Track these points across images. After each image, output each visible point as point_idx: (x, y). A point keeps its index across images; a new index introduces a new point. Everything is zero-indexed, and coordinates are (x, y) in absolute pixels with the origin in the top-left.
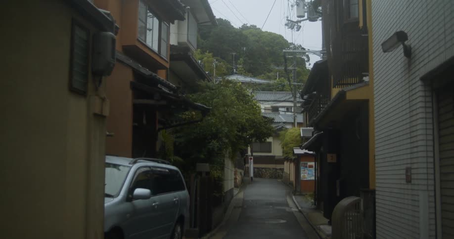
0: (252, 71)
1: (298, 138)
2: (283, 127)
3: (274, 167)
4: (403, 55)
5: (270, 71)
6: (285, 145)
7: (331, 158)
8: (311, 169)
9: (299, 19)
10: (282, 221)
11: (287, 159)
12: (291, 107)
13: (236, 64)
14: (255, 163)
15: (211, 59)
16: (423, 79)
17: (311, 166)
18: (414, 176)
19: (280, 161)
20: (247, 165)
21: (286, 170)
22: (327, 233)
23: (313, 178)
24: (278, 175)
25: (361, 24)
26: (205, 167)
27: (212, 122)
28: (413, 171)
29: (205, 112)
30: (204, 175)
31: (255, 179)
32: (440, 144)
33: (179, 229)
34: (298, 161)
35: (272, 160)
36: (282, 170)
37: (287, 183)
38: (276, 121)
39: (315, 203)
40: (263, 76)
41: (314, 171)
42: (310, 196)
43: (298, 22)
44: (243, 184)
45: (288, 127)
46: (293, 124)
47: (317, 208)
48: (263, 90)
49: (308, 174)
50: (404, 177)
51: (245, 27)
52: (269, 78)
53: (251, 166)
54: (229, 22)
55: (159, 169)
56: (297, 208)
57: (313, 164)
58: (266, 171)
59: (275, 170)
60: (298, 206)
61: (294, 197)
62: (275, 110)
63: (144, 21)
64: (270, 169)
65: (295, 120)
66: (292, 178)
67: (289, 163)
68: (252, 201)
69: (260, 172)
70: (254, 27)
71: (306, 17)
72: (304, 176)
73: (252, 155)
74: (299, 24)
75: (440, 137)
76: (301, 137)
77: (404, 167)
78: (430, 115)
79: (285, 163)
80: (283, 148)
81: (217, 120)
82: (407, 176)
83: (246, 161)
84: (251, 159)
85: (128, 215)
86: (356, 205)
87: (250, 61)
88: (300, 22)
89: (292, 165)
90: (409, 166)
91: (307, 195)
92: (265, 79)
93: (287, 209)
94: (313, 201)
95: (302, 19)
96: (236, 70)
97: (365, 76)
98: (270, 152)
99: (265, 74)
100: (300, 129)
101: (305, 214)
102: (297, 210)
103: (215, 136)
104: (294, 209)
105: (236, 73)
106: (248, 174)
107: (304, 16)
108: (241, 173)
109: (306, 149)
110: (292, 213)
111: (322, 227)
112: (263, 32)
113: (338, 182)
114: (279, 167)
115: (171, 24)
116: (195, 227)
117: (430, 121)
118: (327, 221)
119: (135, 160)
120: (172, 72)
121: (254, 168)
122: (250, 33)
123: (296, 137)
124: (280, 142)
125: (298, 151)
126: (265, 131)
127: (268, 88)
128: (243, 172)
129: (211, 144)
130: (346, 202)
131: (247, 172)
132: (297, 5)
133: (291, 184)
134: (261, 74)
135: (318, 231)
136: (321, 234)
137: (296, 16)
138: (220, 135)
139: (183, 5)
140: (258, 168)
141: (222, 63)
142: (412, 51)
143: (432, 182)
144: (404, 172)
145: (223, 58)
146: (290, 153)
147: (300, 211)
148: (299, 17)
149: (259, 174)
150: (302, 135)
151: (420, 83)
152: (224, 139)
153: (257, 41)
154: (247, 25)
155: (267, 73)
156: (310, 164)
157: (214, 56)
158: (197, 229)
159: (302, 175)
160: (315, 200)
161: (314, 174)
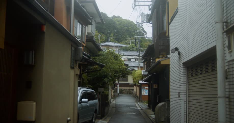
0: (118, 40)
1: (141, 75)
2: (133, 69)
3: (129, 89)
4: (178, 54)
5: (126, 40)
6: (134, 78)
7: (155, 86)
8: (146, 90)
9: (142, 22)
10: (134, 113)
11: (135, 85)
12: (137, 59)
13: (110, 36)
14: (119, 87)
15: (97, 34)
16: (183, 64)
17: (147, 89)
18: (181, 95)
19: (132, 86)
20: (116, 88)
21: (135, 90)
22: (153, 117)
23: (148, 94)
24: (131, 92)
25: (167, 34)
26: (102, 90)
27: (105, 70)
28: (180, 93)
29: (102, 66)
30: (101, 93)
31: (119, 94)
32: (188, 85)
33: (95, 115)
34: (140, 86)
35: (128, 85)
36: (133, 90)
37: (135, 96)
38: (130, 66)
39: (148, 105)
40: (123, 43)
41: (148, 91)
42: (146, 102)
43: (141, 23)
44: (115, 97)
45: (136, 69)
46: (138, 67)
47: (149, 108)
48: (123, 50)
49: (145, 92)
50: (178, 95)
51: (114, 17)
52: (126, 43)
53: (118, 88)
54: (106, 14)
55: (88, 91)
56: (141, 108)
57: (147, 87)
58: (125, 90)
59: (129, 90)
60: (141, 107)
61: (139, 103)
62: (129, 60)
63: (76, 27)
64: (127, 89)
65: (139, 66)
66: (138, 94)
67: (136, 87)
68: (120, 104)
69: (122, 91)
70: (119, 17)
71: (145, 21)
72: (144, 93)
73: (118, 83)
74: (142, 24)
75: (188, 82)
76: (142, 75)
77: (178, 92)
78: (185, 75)
79: (134, 87)
80: (133, 80)
81: (107, 70)
82: (179, 95)
83: (115, 85)
84: (118, 85)
85: (80, 108)
86: (164, 106)
87: (116, 35)
88: (142, 23)
89: (138, 88)
90: (179, 91)
91: (145, 102)
92: (124, 44)
93: (136, 108)
94: (147, 105)
95: (143, 22)
96: (110, 40)
97: (168, 55)
98: (127, 81)
99: (124, 41)
100: (142, 71)
101: (144, 110)
102: (140, 109)
103: (106, 76)
104: (139, 108)
105: (110, 41)
106: (117, 92)
107: (144, 21)
108: (113, 91)
109: (144, 81)
110: (138, 110)
111: (151, 115)
112: (123, 20)
113: (158, 96)
114: (131, 88)
115: (86, 27)
116: (99, 115)
117: (185, 77)
118: (153, 113)
119: (81, 88)
120: (86, 48)
121: (119, 89)
122: (117, 20)
123: (140, 75)
124: (132, 76)
125: (141, 82)
126: (126, 72)
127: (126, 49)
128: (114, 91)
129: (104, 80)
130: (160, 104)
131: (116, 91)
132: (141, 16)
133: (137, 97)
134: (122, 41)
135: (150, 117)
136: (151, 118)
137: (141, 21)
138: (108, 76)
139: (92, 18)
140: (121, 89)
141: (102, 36)
142: (181, 53)
143: (185, 97)
144: (178, 93)
145: (103, 33)
146: (137, 82)
147: (142, 109)
148: (142, 21)
149: (122, 92)
150: (142, 74)
151: (182, 65)
152: (110, 78)
153: (120, 24)
154: (116, 16)
155: (125, 41)
156: (146, 87)
157: (98, 32)
158: (100, 115)
159: (142, 93)
160: (148, 104)
161: (148, 92)
